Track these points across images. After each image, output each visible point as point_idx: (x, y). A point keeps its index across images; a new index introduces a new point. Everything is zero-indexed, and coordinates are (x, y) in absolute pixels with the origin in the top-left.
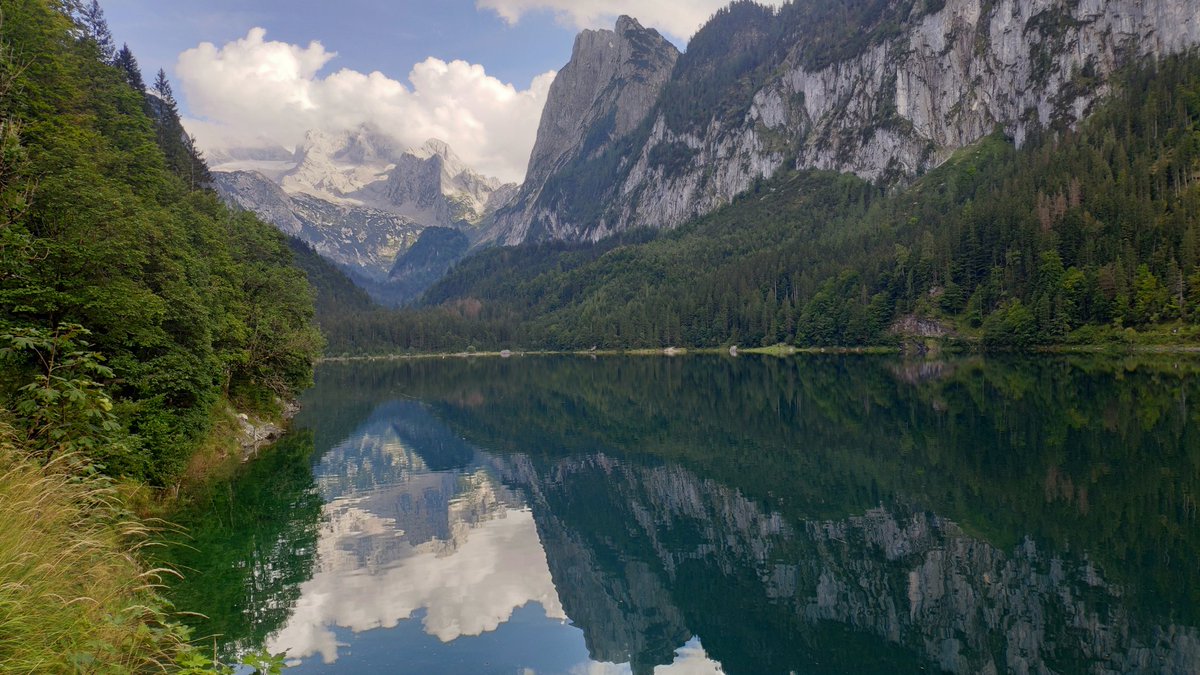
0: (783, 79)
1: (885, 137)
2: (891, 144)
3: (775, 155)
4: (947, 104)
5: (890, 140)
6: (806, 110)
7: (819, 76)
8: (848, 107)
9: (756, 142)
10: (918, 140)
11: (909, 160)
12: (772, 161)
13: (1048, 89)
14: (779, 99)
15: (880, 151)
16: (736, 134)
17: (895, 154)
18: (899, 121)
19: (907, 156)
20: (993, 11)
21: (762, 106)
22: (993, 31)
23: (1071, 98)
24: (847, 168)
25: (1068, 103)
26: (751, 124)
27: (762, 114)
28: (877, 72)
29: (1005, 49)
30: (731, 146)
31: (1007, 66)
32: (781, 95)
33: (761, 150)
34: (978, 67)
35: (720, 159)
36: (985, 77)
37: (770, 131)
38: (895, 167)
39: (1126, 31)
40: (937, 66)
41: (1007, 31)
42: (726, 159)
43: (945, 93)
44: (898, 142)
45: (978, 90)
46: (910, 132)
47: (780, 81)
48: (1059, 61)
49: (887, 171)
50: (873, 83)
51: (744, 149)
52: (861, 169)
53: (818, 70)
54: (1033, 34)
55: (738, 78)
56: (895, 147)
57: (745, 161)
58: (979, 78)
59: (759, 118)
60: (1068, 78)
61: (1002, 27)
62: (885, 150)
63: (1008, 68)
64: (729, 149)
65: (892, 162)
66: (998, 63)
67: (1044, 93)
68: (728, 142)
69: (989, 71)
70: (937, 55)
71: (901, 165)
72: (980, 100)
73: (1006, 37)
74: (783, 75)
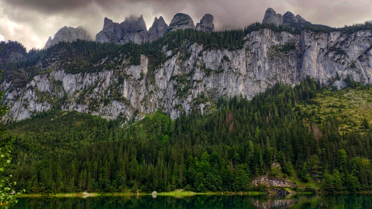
0: (51, 73)
1: (118, 104)
2: (120, 107)
3: (45, 103)
4: (141, 97)
5: (120, 106)
6: (63, 88)
7: (74, 76)
8: (94, 90)
9: (34, 96)
10: (132, 108)
11: (129, 114)
12: (43, 105)
13: (187, 99)
14: (48, 81)
15: (115, 109)
16: (19, 91)
17: (122, 111)
18: (124, 99)
19: (128, 113)
20: (156, 71)
21: (38, 81)
22: (156, 77)
23: (198, 103)
24: (94, 114)
25: (198, 105)
26: (31, 88)
27: (38, 85)
28: (107, 80)
29: (161, 84)
30: (16, 95)
31: (161, 90)
32: (49, 80)
33: (36, 100)
34: (151, 87)
35: (9, 100)
36: (154, 92)
37: (41, 93)
38: (123, 117)
39: (211, 87)
40: (137, 84)
41: (161, 79)
42: (13, 100)
43: (141, 93)
44: (124, 107)
45: (152, 95)
46: (129, 104)
47: (49, 74)
48: (191, 91)
49: (118, 117)
50: (105, 84)
51: (25, 97)
52: (103, 115)
53: (73, 74)
54: (174, 81)
55: (18, 68)
56: (123, 108)
57: (25, 103)
58: (152, 91)
59: (36, 86)
60: (196, 97)
61: (160, 77)
62: (118, 109)
63: (161, 91)
64: (15, 96)
65: (121, 114)
66: (158, 88)
67: (186, 100)
68: (15, 93)
69: (155, 89)
70: (137, 80)
71: (125, 116)
72: (153, 99)
73: (161, 80)
74: (51, 72)
